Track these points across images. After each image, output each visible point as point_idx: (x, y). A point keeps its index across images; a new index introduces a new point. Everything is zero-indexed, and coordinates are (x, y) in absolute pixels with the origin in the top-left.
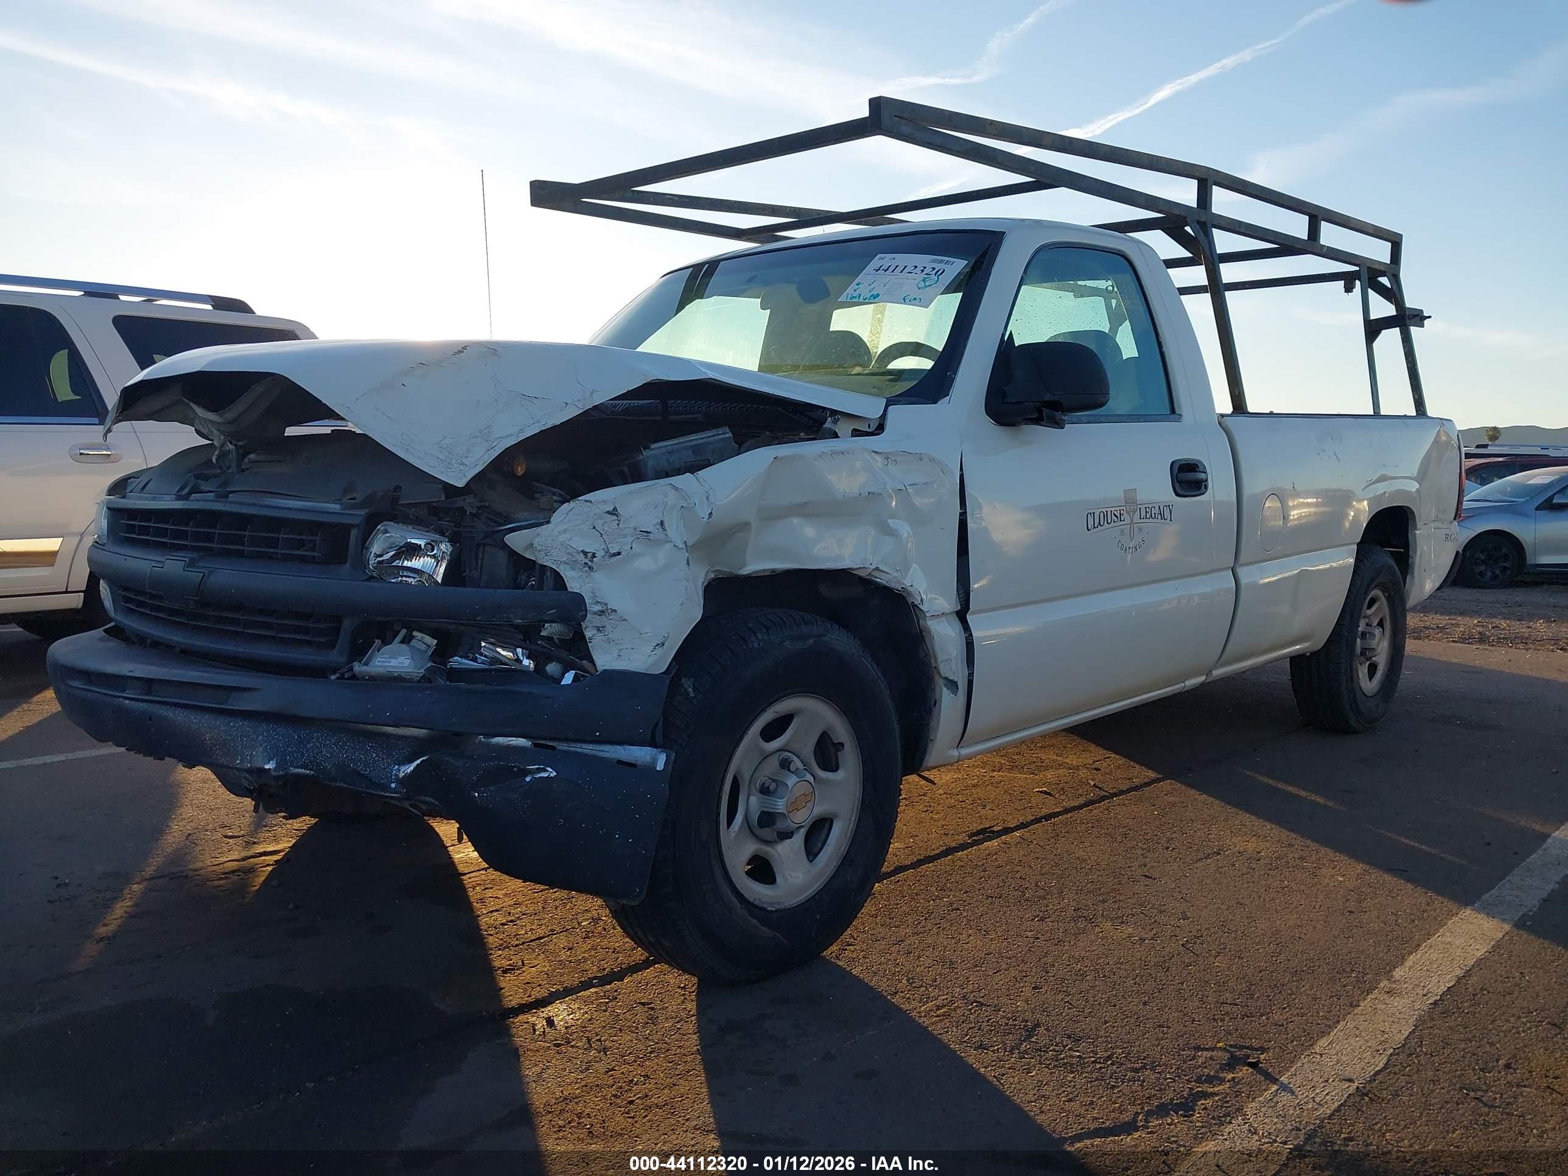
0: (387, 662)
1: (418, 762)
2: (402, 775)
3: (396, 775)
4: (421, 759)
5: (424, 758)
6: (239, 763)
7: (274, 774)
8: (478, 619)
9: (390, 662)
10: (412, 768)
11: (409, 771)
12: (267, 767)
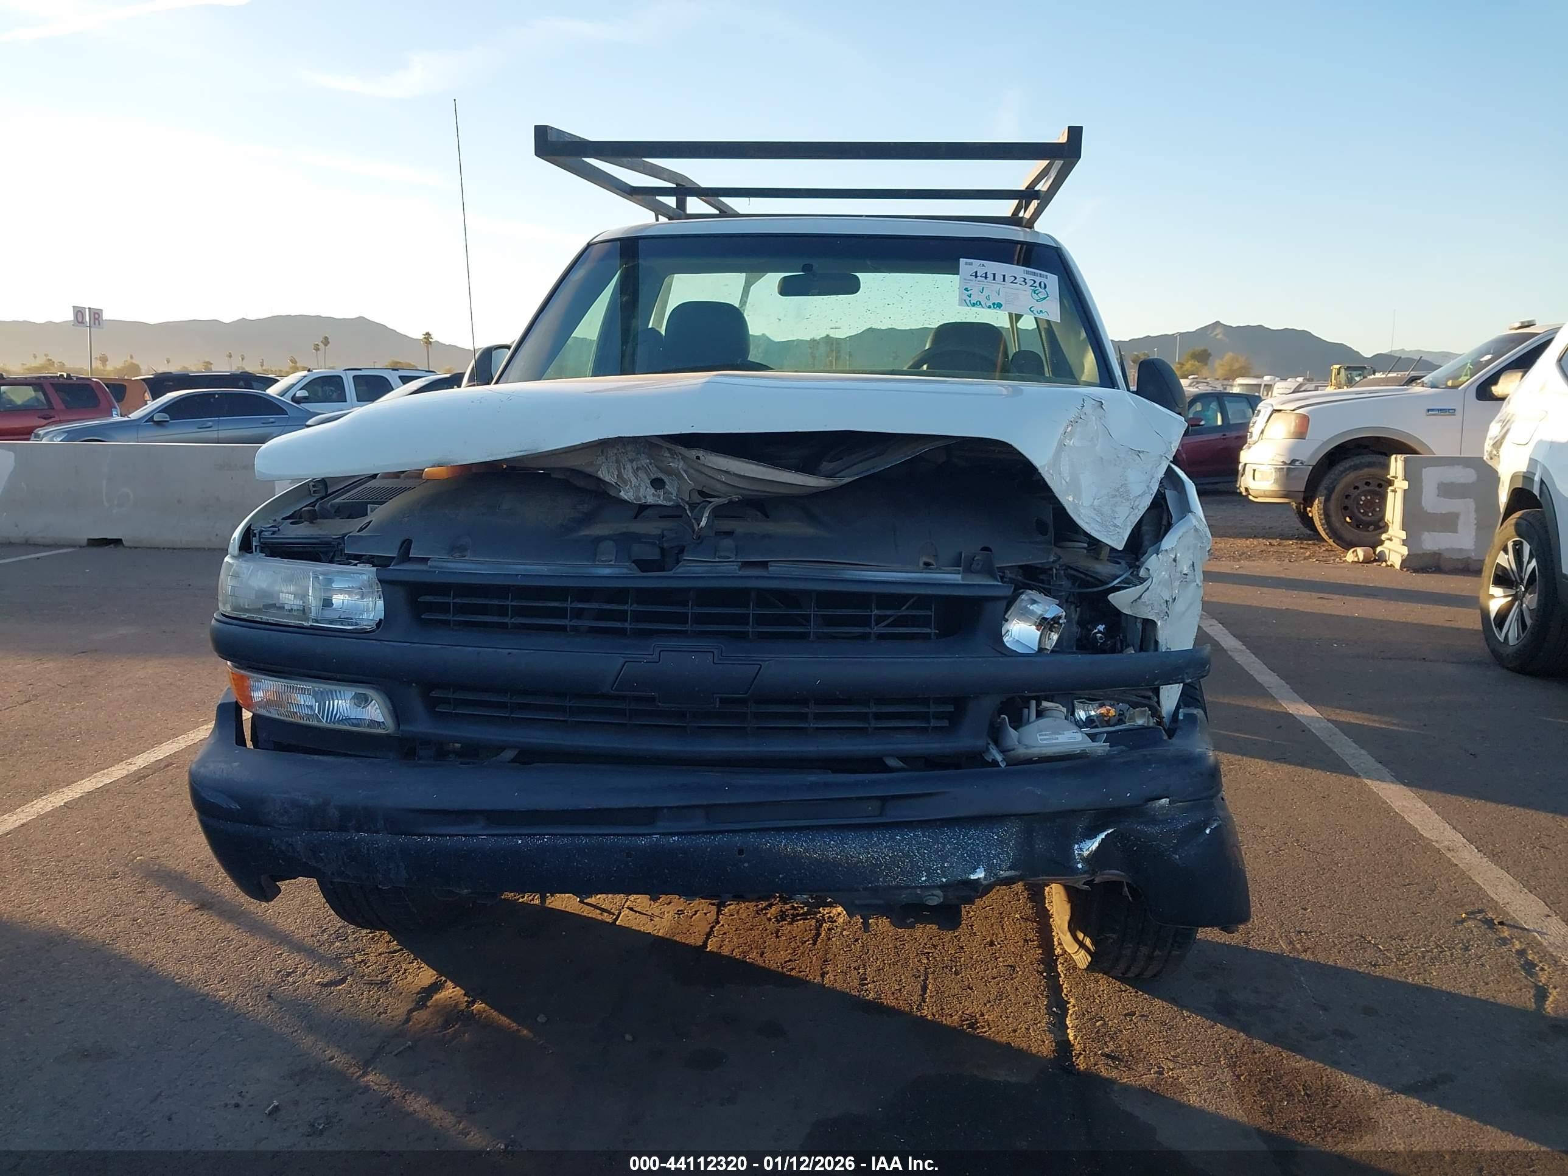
0: (1053, 739)
1: (1102, 836)
2: (1086, 853)
3: (1079, 854)
4: (1106, 833)
5: (1109, 832)
6: (925, 881)
7: (985, 883)
8: (1156, 683)
9: (1057, 739)
10: (1096, 844)
11: (1094, 848)
12: (973, 877)
